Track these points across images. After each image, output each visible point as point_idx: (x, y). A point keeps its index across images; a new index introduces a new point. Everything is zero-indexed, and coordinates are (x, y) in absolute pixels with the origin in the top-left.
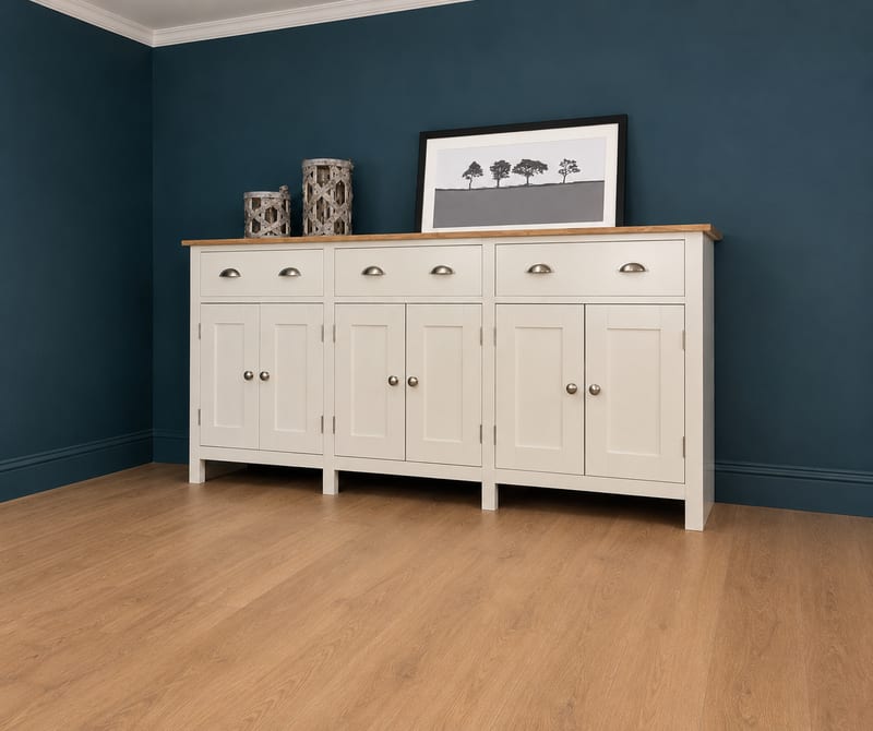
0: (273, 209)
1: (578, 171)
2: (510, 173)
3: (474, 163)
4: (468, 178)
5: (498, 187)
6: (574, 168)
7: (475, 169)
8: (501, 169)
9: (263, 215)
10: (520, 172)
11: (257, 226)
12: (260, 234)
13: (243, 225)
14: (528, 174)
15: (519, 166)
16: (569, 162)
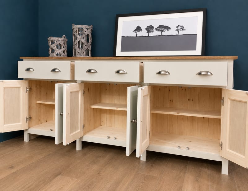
0: (60, 44)
1: (184, 30)
2: (154, 31)
3: (138, 26)
4: (135, 32)
5: (148, 36)
6: (183, 29)
7: (139, 29)
8: (150, 29)
9: (56, 46)
10: (159, 30)
11: (53, 51)
12: (55, 54)
13: (48, 51)
14: (162, 31)
15: (158, 27)
16: (180, 26)
